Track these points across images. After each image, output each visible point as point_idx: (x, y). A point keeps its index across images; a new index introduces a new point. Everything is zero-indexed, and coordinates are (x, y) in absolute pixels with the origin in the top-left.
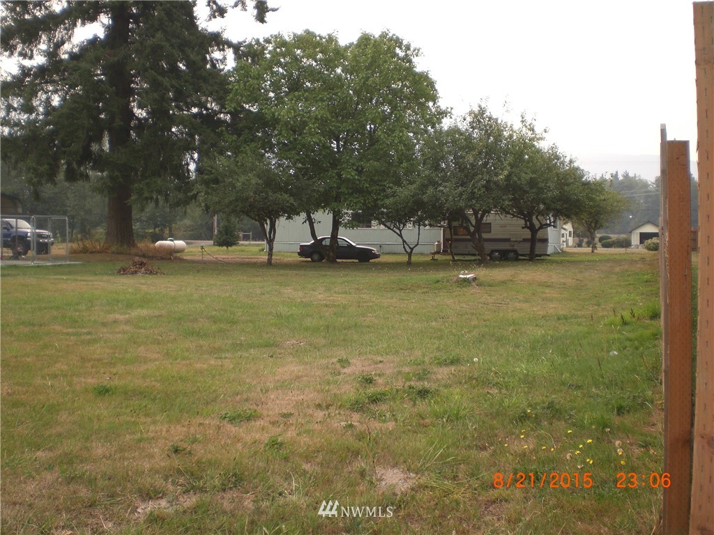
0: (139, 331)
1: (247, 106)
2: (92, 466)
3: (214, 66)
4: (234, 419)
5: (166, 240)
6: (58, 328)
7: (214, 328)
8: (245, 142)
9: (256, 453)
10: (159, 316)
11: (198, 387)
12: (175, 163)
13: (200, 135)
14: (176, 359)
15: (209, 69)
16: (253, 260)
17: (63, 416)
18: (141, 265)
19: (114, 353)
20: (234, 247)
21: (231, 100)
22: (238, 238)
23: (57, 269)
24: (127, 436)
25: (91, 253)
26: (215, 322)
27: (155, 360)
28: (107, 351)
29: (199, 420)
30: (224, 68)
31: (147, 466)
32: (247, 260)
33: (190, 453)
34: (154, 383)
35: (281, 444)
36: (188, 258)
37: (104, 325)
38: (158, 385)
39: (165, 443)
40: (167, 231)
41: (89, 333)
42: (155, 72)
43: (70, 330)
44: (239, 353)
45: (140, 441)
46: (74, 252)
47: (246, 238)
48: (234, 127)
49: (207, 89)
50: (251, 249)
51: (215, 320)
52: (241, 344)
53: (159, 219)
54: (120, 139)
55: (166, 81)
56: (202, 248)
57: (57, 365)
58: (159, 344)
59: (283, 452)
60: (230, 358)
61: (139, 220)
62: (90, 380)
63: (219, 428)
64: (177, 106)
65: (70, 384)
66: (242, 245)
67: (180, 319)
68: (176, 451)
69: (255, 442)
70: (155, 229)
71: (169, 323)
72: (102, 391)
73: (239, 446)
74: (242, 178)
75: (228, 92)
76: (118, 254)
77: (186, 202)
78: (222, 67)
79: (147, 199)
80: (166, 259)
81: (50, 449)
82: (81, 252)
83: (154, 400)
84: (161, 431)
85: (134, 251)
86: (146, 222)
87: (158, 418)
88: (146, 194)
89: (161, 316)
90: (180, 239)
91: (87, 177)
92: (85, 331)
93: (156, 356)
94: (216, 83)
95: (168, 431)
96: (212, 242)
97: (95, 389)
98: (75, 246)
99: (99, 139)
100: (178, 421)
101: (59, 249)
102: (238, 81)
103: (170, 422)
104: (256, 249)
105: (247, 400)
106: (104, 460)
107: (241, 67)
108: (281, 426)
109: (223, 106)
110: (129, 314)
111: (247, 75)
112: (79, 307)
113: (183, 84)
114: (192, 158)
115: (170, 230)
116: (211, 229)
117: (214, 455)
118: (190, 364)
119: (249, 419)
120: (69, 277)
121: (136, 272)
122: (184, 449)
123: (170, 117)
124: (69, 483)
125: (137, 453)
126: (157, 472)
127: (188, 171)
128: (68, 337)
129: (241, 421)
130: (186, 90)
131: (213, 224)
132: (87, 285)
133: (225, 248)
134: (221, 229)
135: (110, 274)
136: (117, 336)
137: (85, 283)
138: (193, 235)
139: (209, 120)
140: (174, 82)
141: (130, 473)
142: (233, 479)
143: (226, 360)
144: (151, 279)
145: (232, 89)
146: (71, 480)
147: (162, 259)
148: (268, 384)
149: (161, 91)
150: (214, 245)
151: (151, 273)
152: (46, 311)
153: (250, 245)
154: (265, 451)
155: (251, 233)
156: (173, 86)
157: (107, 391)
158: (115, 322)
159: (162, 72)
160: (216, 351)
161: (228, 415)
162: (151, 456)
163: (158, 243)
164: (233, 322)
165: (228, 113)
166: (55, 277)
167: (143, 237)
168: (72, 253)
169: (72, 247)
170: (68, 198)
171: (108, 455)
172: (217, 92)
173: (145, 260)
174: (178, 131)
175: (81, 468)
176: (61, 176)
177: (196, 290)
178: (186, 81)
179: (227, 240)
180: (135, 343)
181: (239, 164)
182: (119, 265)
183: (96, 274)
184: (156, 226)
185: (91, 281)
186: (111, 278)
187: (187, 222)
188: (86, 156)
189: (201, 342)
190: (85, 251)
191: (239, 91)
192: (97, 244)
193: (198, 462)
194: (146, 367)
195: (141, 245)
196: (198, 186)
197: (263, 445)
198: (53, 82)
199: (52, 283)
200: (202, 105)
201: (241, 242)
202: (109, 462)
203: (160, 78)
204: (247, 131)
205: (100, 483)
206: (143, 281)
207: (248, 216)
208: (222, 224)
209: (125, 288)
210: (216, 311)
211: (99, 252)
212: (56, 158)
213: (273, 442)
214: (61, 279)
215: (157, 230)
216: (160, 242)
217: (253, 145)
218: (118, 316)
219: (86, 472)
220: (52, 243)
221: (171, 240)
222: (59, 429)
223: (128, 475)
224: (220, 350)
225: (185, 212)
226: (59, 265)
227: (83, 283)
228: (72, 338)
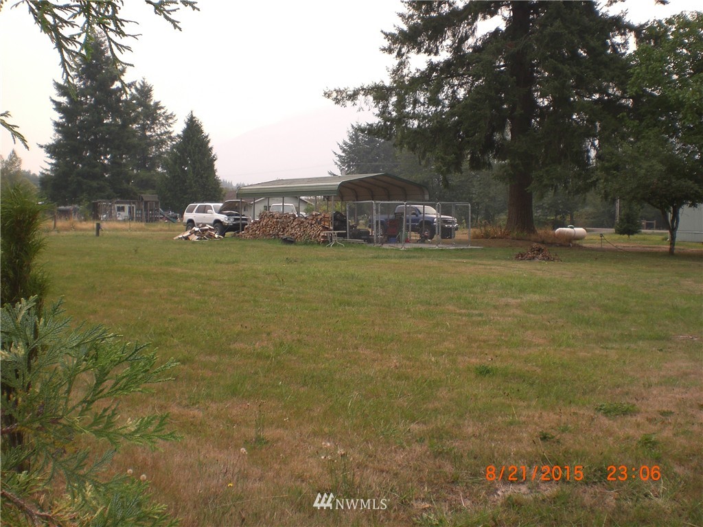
0: (528, 316)
1: (649, 90)
2: (461, 443)
3: (615, 50)
4: (609, 412)
5: (567, 227)
6: (451, 308)
7: (605, 316)
8: (648, 127)
9: (626, 450)
10: (550, 302)
11: (578, 376)
12: (575, 150)
13: (600, 121)
14: (560, 346)
15: (610, 54)
16: (654, 249)
17: (443, 393)
18: (539, 251)
19: (502, 335)
20: (636, 236)
21: (633, 85)
22: (640, 226)
23: (459, 253)
24: (500, 417)
25: (492, 238)
26: (606, 311)
27: (539, 345)
28: (495, 332)
29: (573, 409)
30: (625, 53)
31: (514, 449)
32: (648, 249)
33: (558, 442)
34: (535, 368)
35: (654, 444)
36: (588, 245)
37: (496, 307)
38: (539, 370)
39: (535, 429)
40: (568, 218)
41: (480, 315)
42: (556, 60)
43: (463, 311)
44: (626, 345)
45: (511, 423)
46: (476, 237)
47: (649, 226)
48: (635, 112)
49: (608, 75)
50: (653, 238)
51: (606, 309)
52: (630, 335)
53: (561, 207)
54: (521, 127)
55: (566, 69)
56: (601, 235)
57: (445, 343)
58: (546, 329)
59: (655, 452)
60: (616, 349)
61: (539, 207)
62: (473, 360)
63: (593, 419)
64: (577, 94)
65: (454, 362)
66: (645, 233)
67: (571, 306)
68: (544, 438)
69: (628, 438)
70: (556, 216)
71: (560, 309)
72: (483, 371)
73: (610, 440)
74: (645, 165)
75: (629, 76)
76: (517, 239)
77: (586, 189)
78: (623, 51)
79: (546, 186)
80: (565, 246)
81: (425, 423)
82: (483, 237)
83: (532, 384)
84: (534, 416)
85: (533, 237)
86: (548, 209)
87: (534, 403)
88: (546, 182)
89: (553, 302)
90: (581, 227)
91: (490, 165)
92: (477, 312)
93: (541, 341)
94: (617, 67)
95: (539, 417)
96: (613, 230)
97: (477, 369)
98: (478, 231)
99: (501, 129)
100: (553, 409)
101: (462, 234)
102: (639, 65)
103: (544, 408)
104: (659, 238)
105: (627, 394)
106: (473, 439)
107: (642, 50)
108: (659, 424)
109: (624, 92)
110: (521, 298)
111: (649, 58)
112: (475, 290)
113: (583, 71)
114: (593, 145)
115: (572, 217)
116: (613, 216)
117: (582, 446)
118: (574, 353)
119: (625, 413)
120: (468, 260)
121: (533, 258)
122: (553, 437)
123: (571, 104)
124: (436, 457)
125: (506, 436)
126: (522, 456)
127: (588, 157)
128: (460, 317)
129: (617, 415)
130: (587, 76)
131: (615, 211)
132: (485, 269)
133: (626, 236)
134: (623, 217)
135: (509, 259)
136: (506, 319)
137: (483, 267)
138: (594, 223)
139: (611, 106)
140: (574, 69)
141: (496, 454)
142: (599, 474)
143: (612, 351)
144: (547, 265)
145: (633, 74)
146: (438, 454)
147: (561, 245)
148: (652, 379)
149: (561, 79)
150: (616, 233)
151: (548, 259)
152: (443, 291)
153: (653, 234)
154: (637, 449)
155: (655, 222)
156: (573, 74)
157: (488, 372)
158: (507, 305)
159: (563, 60)
160: (601, 340)
161: (604, 407)
162: (519, 440)
163: (558, 230)
164: (625, 313)
165: (630, 98)
166: (457, 260)
167: (544, 224)
168: (474, 238)
169: (475, 232)
170: (474, 186)
171: (478, 434)
172: (618, 76)
173: (542, 247)
174: (579, 118)
175: (448, 444)
176: (466, 165)
177: (592, 277)
178: (587, 68)
179: (628, 227)
180: (523, 327)
181: (641, 150)
182: (518, 251)
183: (495, 259)
184: (557, 213)
185: (489, 265)
186: (509, 263)
187: (589, 209)
188: (489, 145)
189: (589, 331)
190: (486, 236)
191: (640, 75)
192: (498, 229)
193: (566, 452)
194: (529, 351)
195: (540, 232)
196: (598, 173)
197: (635, 442)
198: (458, 76)
199: (452, 266)
200: (603, 91)
201: (643, 231)
202: (478, 441)
203: (560, 66)
204: (649, 116)
205: (466, 461)
206: (539, 267)
207: (649, 203)
208: (623, 212)
209: (521, 272)
210: (609, 299)
211: (500, 238)
212: (461, 149)
213: (646, 440)
214: (461, 262)
215: (558, 217)
216: (560, 229)
217: (656, 129)
218: (510, 300)
219: (453, 448)
220: (457, 229)
221: (571, 227)
222: (437, 404)
223: (494, 456)
224: (608, 339)
225: (585, 199)
226: (462, 249)
227: (480, 266)
228: (464, 318)
